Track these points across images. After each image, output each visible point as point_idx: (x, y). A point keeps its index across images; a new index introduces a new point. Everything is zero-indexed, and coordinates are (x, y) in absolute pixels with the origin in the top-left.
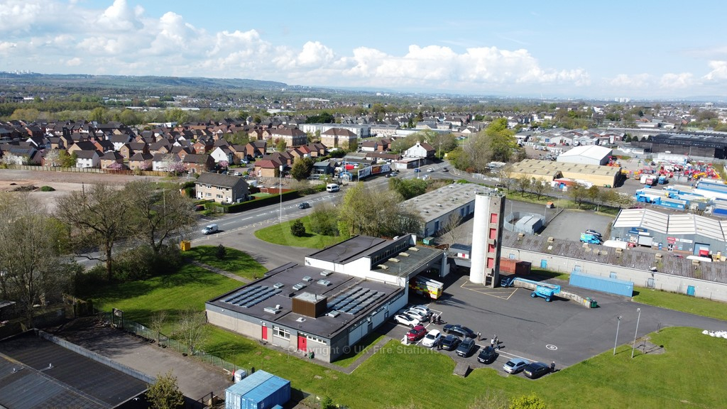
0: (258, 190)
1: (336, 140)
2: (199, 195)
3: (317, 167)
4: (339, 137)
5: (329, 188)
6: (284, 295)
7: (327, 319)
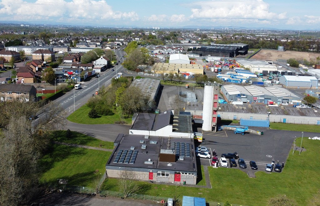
3: (58, 74)
4: (44, 54)
5: (76, 87)
6: (142, 152)
7: (181, 162)
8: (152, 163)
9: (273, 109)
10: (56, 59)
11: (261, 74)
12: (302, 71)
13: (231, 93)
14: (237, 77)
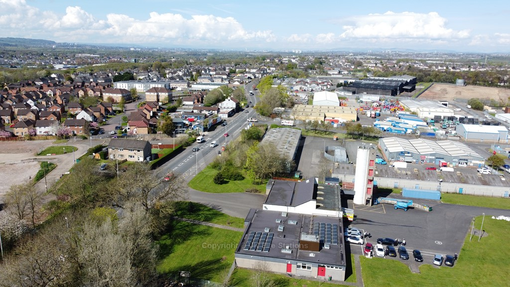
1: (158, 96)
2: (111, 157)
3: (176, 123)
5: (198, 140)
6: (278, 236)
7: (326, 252)
8: (290, 252)
9: (447, 175)
10: (173, 99)
11: (432, 121)
12: (487, 116)
13: (391, 150)
14: (400, 125)
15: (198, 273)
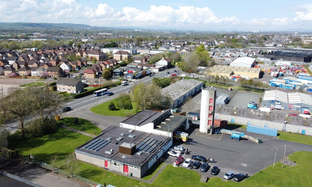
0: (87, 86)
1: (121, 57)
2: (58, 89)
3: (115, 72)
4: (123, 55)
6: (113, 143)
8: (110, 153)
13: (265, 99)
15: (48, 158)
